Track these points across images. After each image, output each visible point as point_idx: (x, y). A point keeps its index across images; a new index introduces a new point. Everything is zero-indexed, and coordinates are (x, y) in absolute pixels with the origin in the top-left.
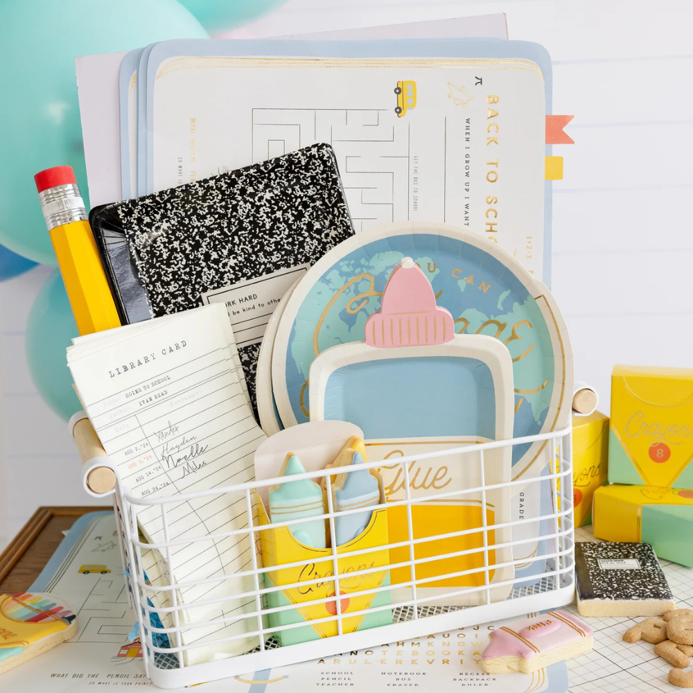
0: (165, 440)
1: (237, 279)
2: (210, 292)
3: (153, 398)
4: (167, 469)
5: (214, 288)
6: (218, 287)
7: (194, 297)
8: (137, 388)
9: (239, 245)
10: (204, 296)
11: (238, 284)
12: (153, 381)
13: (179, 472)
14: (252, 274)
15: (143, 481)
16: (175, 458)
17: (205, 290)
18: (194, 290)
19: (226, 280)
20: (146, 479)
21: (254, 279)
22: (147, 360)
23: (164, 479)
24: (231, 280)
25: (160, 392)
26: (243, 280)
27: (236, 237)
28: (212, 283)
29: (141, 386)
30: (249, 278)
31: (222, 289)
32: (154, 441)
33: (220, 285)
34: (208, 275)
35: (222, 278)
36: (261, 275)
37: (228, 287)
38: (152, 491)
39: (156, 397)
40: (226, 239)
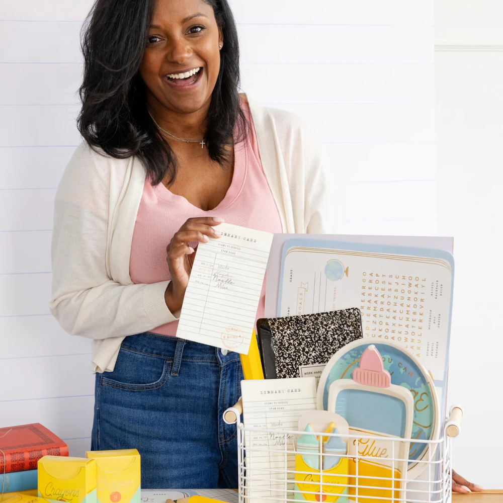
0: (274, 427)
1: (315, 362)
2: (302, 366)
3: (277, 409)
4: (269, 439)
5: (304, 365)
6: (306, 365)
7: (296, 367)
8: (271, 402)
9: (317, 347)
10: (300, 367)
11: (315, 365)
12: (279, 401)
13: (274, 442)
14: (321, 362)
15: (256, 439)
16: (275, 436)
17: (301, 364)
18: (296, 363)
19: (310, 362)
20: (258, 439)
21: (322, 364)
22: (279, 392)
23: (266, 442)
24: (312, 362)
25: (281, 407)
26: (317, 363)
27: (317, 343)
28: (304, 362)
29: (273, 402)
30: (320, 363)
31: (308, 366)
32: (269, 426)
33: (307, 364)
34: (303, 358)
35: (308, 361)
36: (325, 362)
37: (311, 365)
38: (258, 445)
39: (278, 408)
40: (313, 343)
